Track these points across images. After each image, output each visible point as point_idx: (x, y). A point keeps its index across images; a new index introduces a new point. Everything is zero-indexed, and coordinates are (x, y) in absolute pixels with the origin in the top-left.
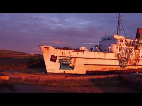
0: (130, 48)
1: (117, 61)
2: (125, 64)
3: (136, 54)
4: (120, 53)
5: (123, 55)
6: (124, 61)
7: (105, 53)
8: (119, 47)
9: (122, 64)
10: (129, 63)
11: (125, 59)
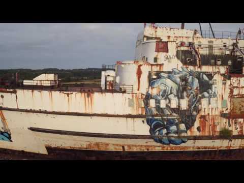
0: (205, 73)
1: (139, 121)
2: (176, 132)
3: (232, 91)
4: (154, 92)
5: (167, 98)
6: (171, 123)
7: (88, 96)
8: (146, 70)
9: (165, 131)
10: (198, 129)
11: (175, 116)
